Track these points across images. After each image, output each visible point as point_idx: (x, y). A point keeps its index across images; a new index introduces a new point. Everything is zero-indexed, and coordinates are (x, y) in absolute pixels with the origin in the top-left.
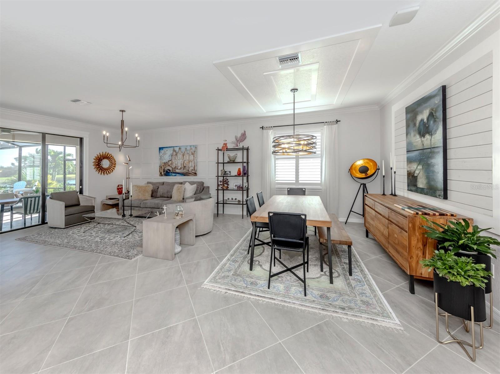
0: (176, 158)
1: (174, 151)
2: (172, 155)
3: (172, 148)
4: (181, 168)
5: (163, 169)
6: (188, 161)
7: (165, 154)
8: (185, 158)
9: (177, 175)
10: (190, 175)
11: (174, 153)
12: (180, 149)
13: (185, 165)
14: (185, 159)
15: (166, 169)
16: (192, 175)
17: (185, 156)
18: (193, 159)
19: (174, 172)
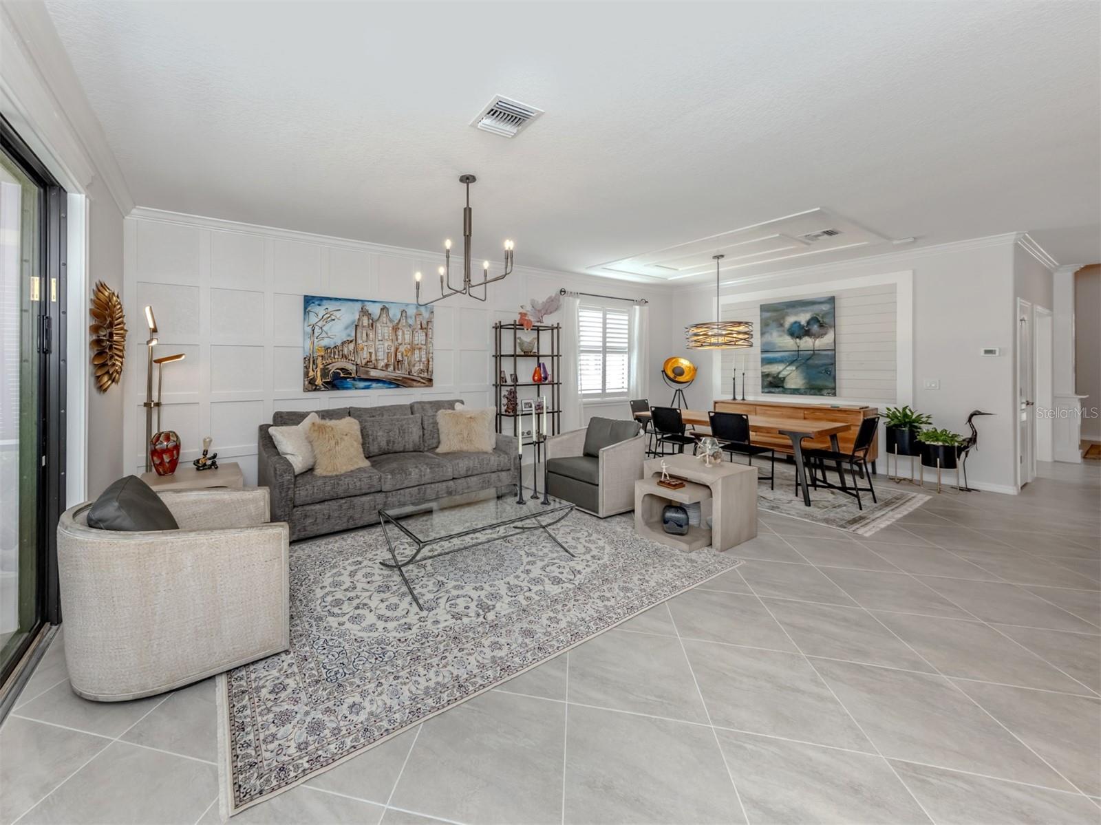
0: (371, 336)
1: (364, 312)
2: (356, 326)
3: (358, 306)
4: (387, 366)
5: (321, 366)
6: (409, 346)
7: (329, 318)
8: (400, 337)
9: (374, 385)
10: (415, 383)
11: (365, 321)
12: (384, 309)
13: (400, 357)
14: (400, 341)
15: (333, 368)
16: (419, 384)
17: (400, 333)
18: (424, 342)
19: (363, 376)
